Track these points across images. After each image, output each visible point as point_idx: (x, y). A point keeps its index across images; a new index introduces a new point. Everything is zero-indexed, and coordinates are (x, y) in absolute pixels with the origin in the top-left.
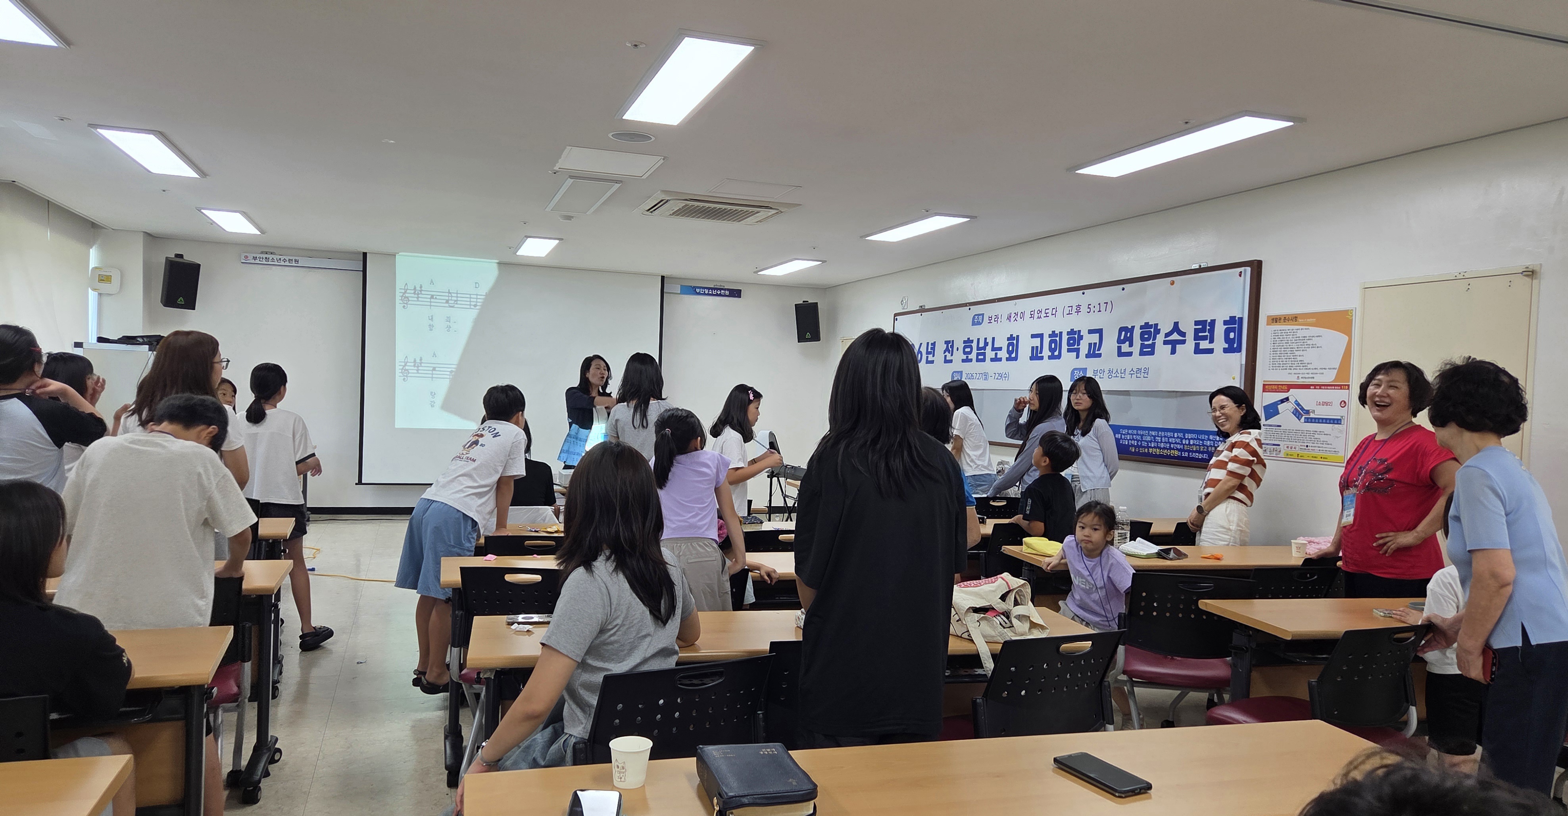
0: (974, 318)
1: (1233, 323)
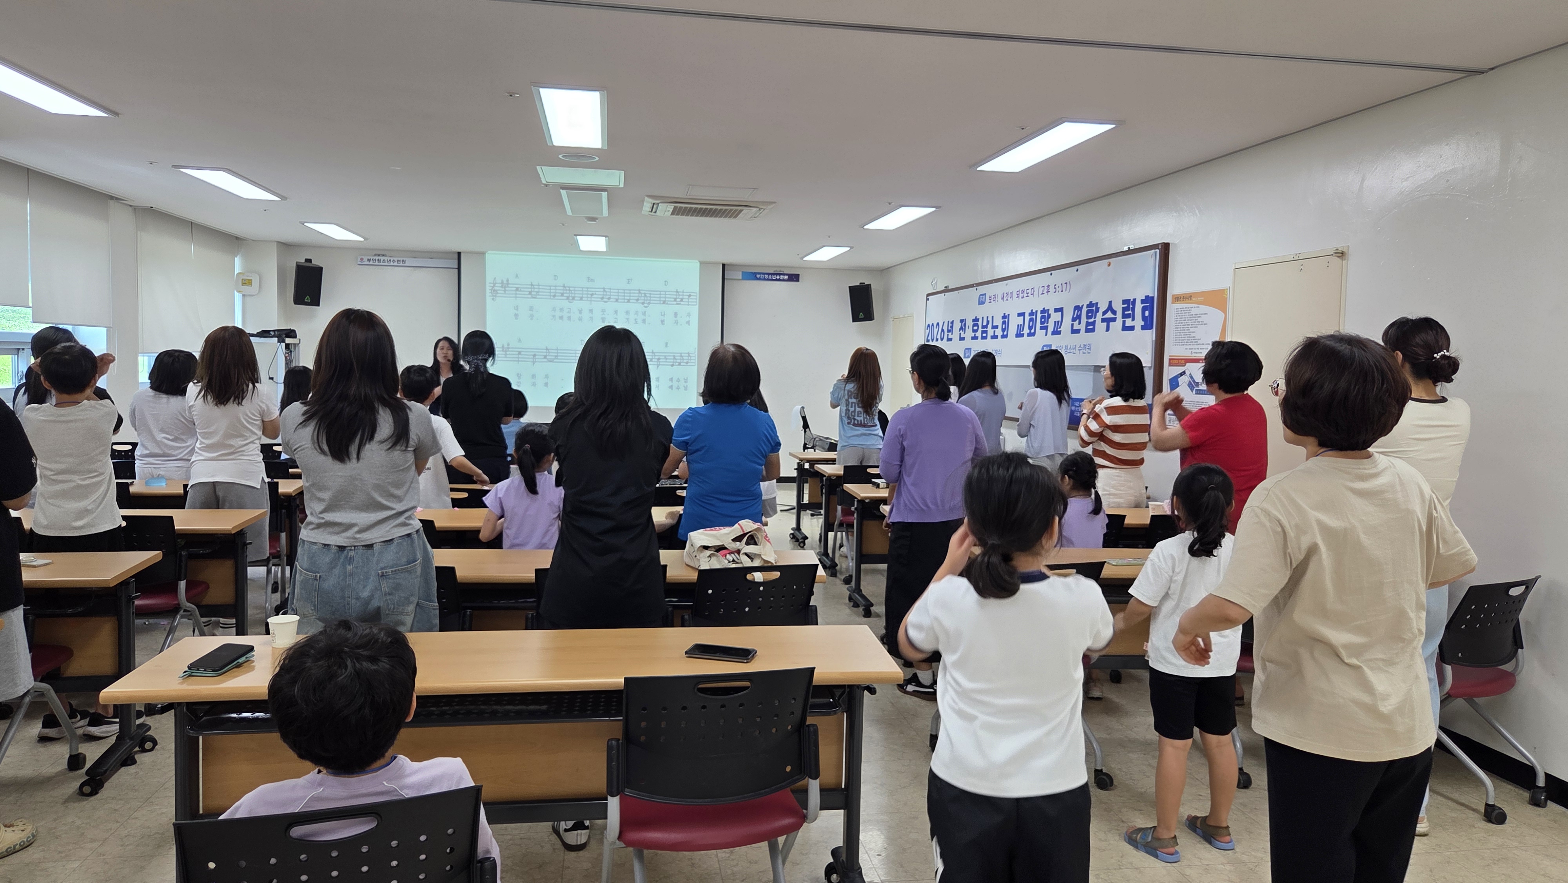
0: (979, 297)
1: (1147, 302)
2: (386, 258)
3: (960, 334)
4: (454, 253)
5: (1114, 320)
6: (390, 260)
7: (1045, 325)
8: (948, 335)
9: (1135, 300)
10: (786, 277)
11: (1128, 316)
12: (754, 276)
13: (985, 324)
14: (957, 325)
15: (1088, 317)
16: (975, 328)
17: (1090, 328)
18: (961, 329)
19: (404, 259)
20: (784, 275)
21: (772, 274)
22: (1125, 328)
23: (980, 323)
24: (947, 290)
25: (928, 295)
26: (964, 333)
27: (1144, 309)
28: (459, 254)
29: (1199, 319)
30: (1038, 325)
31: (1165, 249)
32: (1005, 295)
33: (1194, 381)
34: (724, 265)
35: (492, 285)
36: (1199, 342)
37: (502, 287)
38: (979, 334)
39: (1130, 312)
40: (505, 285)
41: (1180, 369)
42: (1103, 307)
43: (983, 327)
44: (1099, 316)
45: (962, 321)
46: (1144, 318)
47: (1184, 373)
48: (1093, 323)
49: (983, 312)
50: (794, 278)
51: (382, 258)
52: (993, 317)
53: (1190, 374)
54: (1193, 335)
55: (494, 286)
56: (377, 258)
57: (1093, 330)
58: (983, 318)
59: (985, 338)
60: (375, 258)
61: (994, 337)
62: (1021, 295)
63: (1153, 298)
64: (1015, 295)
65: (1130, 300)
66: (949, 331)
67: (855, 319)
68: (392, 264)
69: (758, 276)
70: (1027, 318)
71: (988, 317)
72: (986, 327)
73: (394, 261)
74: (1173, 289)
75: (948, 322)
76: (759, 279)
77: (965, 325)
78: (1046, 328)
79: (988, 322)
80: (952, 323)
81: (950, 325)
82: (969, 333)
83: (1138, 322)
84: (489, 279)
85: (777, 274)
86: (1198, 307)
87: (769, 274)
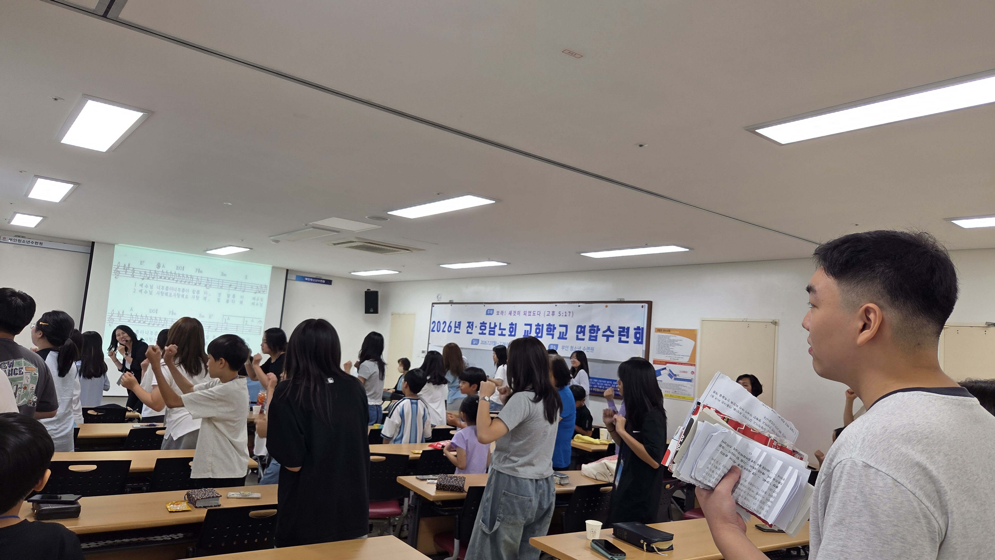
0: (487, 311)
1: (638, 330)
2: (26, 240)
3: (468, 330)
4: (89, 242)
5: (613, 336)
6: (29, 241)
7: (552, 333)
8: (455, 330)
9: (628, 328)
10: (324, 281)
11: (624, 335)
12: (302, 278)
13: (492, 326)
14: (464, 325)
15: (590, 332)
16: (483, 328)
17: (593, 338)
18: (469, 327)
19: (42, 242)
20: (323, 280)
21: (315, 279)
22: (620, 341)
23: (488, 326)
24: (451, 303)
25: (433, 304)
26: (472, 330)
27: (636, 334)
28: (93, 243)
29: (676, 342)
30: (545, 332)
31: (650, 304)
32: (513, 312)
33: (673, 373)
34: (287, 270)
35: (116, 267)
36: (676, 354)
37: (124, 269)
38: (487, 331)
39: (625, 333)
40: (126, 268)
41: (663, 367)
42: (603, 328)
43: (490, 328)
44: (600, 333)
45: (469, 323)
46: (636, 337)
47: (665, 369)
48: (596, 337)
49: (488, 319)
50: (329, 282)
51: (22, 239)
52: (500, 324)
53: (670, 370)
54: (671, 350)
55: (118, 268)
56: (18, 238)
57: (596, 340)
58: (490, 323)
59: (494, 334)
60: (16, 238)
61: (502, 335)
62: (528, 314)
63: (643, 328)
64: (522, 313)
65: (625, 327)
66: (455, 327)
67: (367, 311)
68: (30, 244)
69: (306, 279)
70: (534, 328)
71: (495, 323)
72: (494, 328)
73: (32, 242)
74: (655, 325)
75: (456, 322)
76: (307, 281)
77: (472, 325)
78: (553, 335)
79: (495, 326)
80: (460, 323)
81: (457, 324)
82: (476, 330)
83: (632, 339)
84: (115, 263)
85: (318, 279)
86: (675, 336)
87: (313, 278)
